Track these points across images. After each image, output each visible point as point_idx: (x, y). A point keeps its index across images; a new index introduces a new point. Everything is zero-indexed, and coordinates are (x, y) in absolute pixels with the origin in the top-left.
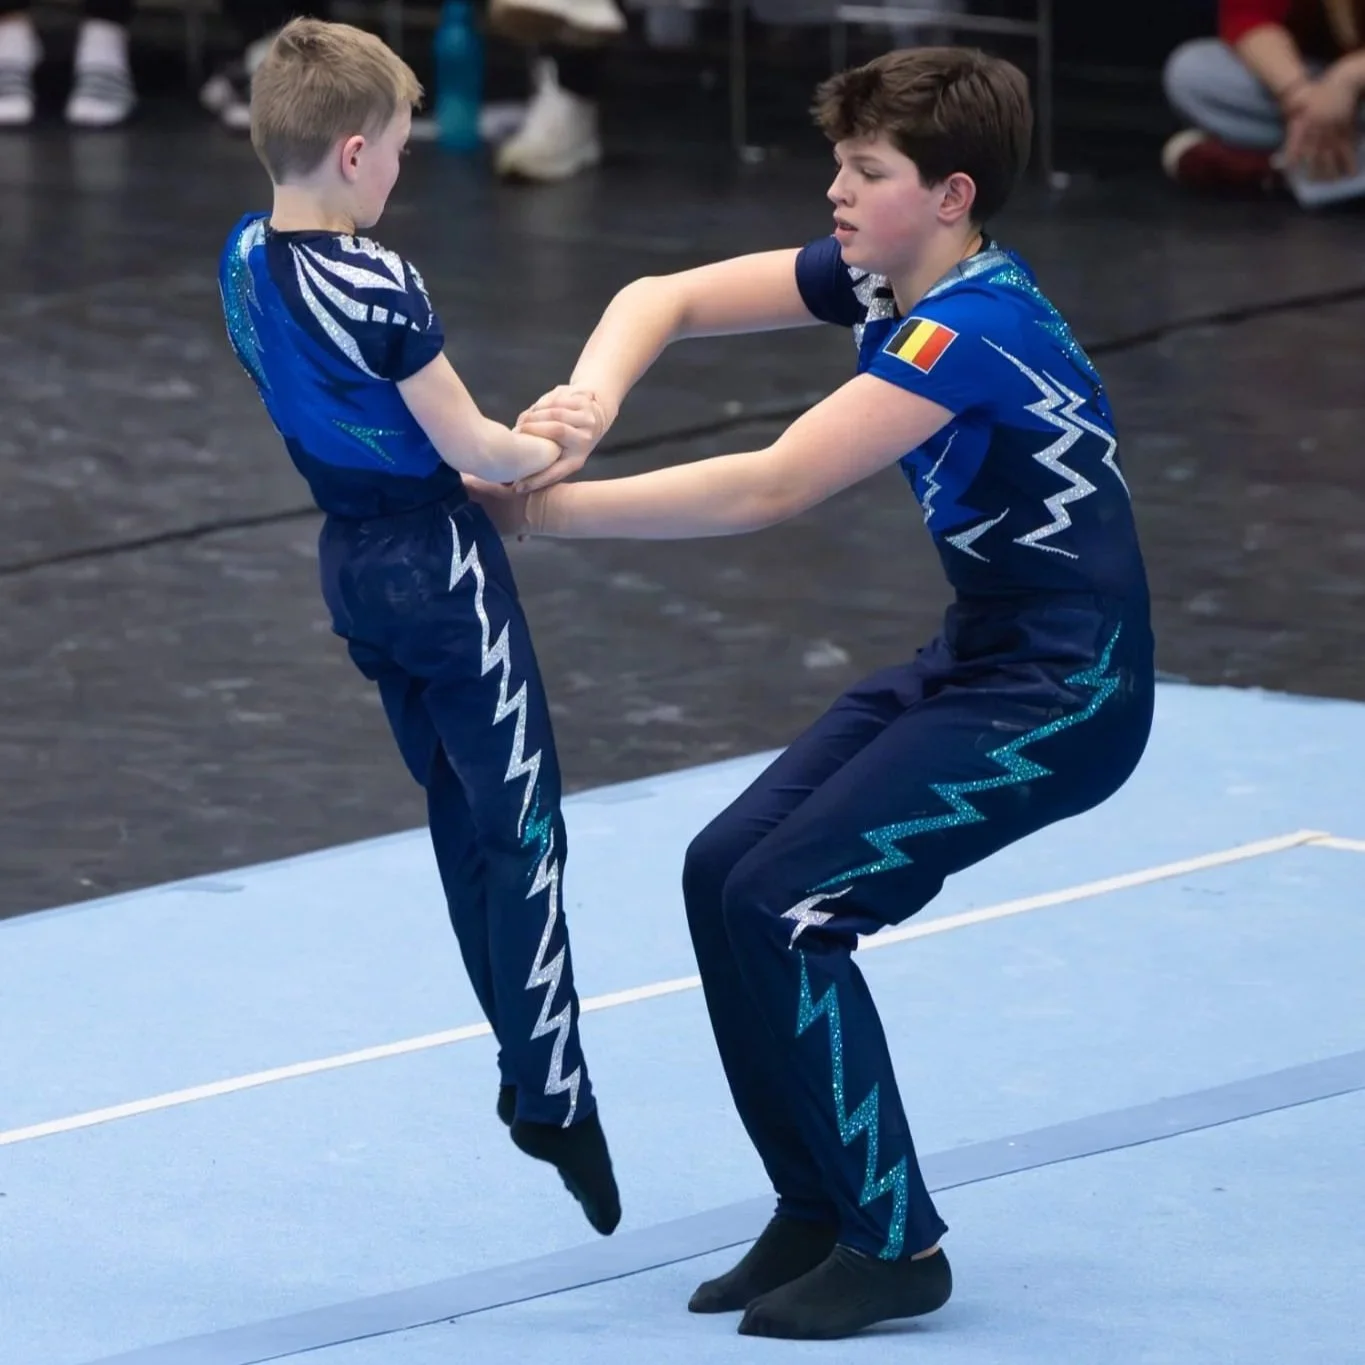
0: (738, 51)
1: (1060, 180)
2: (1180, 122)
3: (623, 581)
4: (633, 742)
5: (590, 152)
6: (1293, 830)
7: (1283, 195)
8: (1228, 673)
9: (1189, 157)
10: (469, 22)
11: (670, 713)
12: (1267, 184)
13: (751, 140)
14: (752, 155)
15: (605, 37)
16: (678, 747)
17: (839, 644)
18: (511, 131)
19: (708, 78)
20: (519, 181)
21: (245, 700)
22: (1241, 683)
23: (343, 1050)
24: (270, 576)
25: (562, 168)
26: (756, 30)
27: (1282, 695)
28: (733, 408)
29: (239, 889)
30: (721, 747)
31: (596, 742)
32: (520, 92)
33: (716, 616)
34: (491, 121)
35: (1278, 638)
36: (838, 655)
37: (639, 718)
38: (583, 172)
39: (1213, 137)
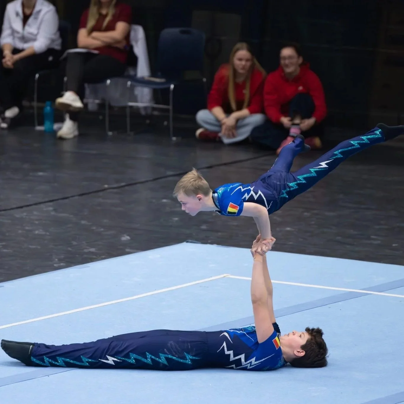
0: (107, 112)
1: (174, 139)
2: (200, 127)
3: (83, 222)
4: (85, 256)
5: (76, 133)
6: (223, 274)
7: (221, 142)
8: (209, 241)
9: (201, 134)
10: (51, 106)
11: (93, 250)
12: (217, 139)
13: (110, 131)
14: (110, 133)
15: (79, 108)
16: (94, 257)
17: (128, 235)
18: (60, 129)
19: (101, 117)
20: (61, 139)
21: (4, 247)
22: (212, 243)
23: (25, 320)
24: (10, 221)
25: (71, 136)
26: (111, 107)
27: (221, 246)
28: (106, 186)
29: (3, 286)
30: (103, 257)
31: (77, 256)
32: (62, 120)
33: (102, 230)
34: (56, 126)
35: (220, 234)
36: (128, 238)
37: (86, 251)
38: (75, 137)
39: (206, 130)
